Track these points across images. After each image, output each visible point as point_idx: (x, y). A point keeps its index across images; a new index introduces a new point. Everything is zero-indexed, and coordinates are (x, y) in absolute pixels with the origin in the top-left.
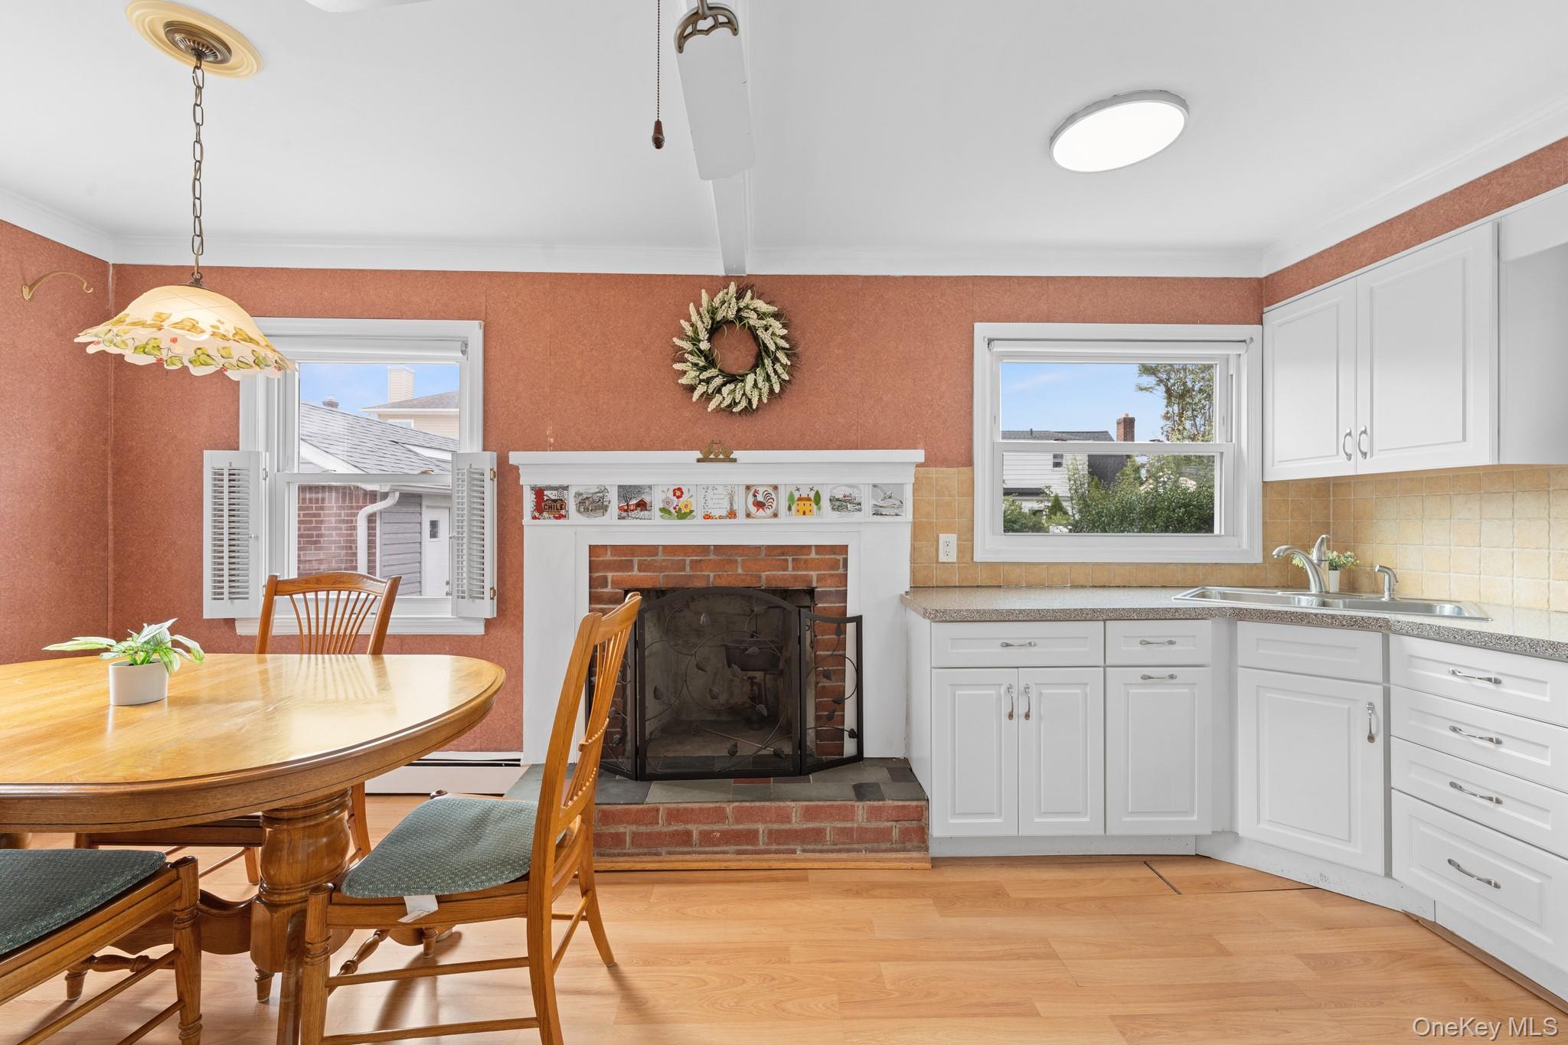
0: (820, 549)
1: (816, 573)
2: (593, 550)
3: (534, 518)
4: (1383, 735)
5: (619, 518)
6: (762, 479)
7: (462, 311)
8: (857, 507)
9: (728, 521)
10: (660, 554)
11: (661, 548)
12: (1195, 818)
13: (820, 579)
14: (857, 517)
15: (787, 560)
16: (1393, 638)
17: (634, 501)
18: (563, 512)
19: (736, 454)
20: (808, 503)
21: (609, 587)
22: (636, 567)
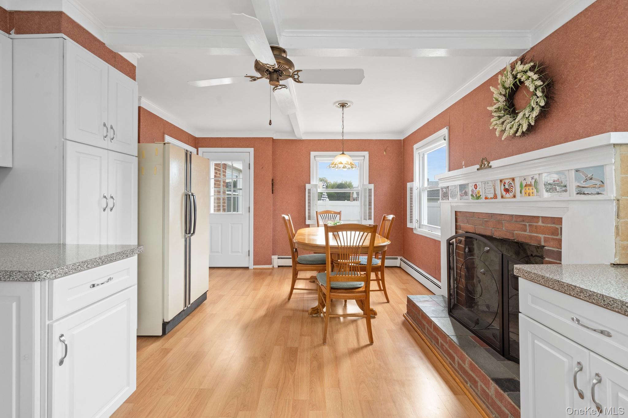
0: (545, 219)
1: (544, 236)
2: (456, 213)
3: (442, 199)
5: (461, 199)
6: (506, 175)
7: (445, 125)
8: (564, 189)
9: (494, 200)
13: (546, 240)
14: (565, 196)
17: (464, 192)
18: (447, 197)
19: (491, 163)
20: (531, 187)
21: (461, 230)
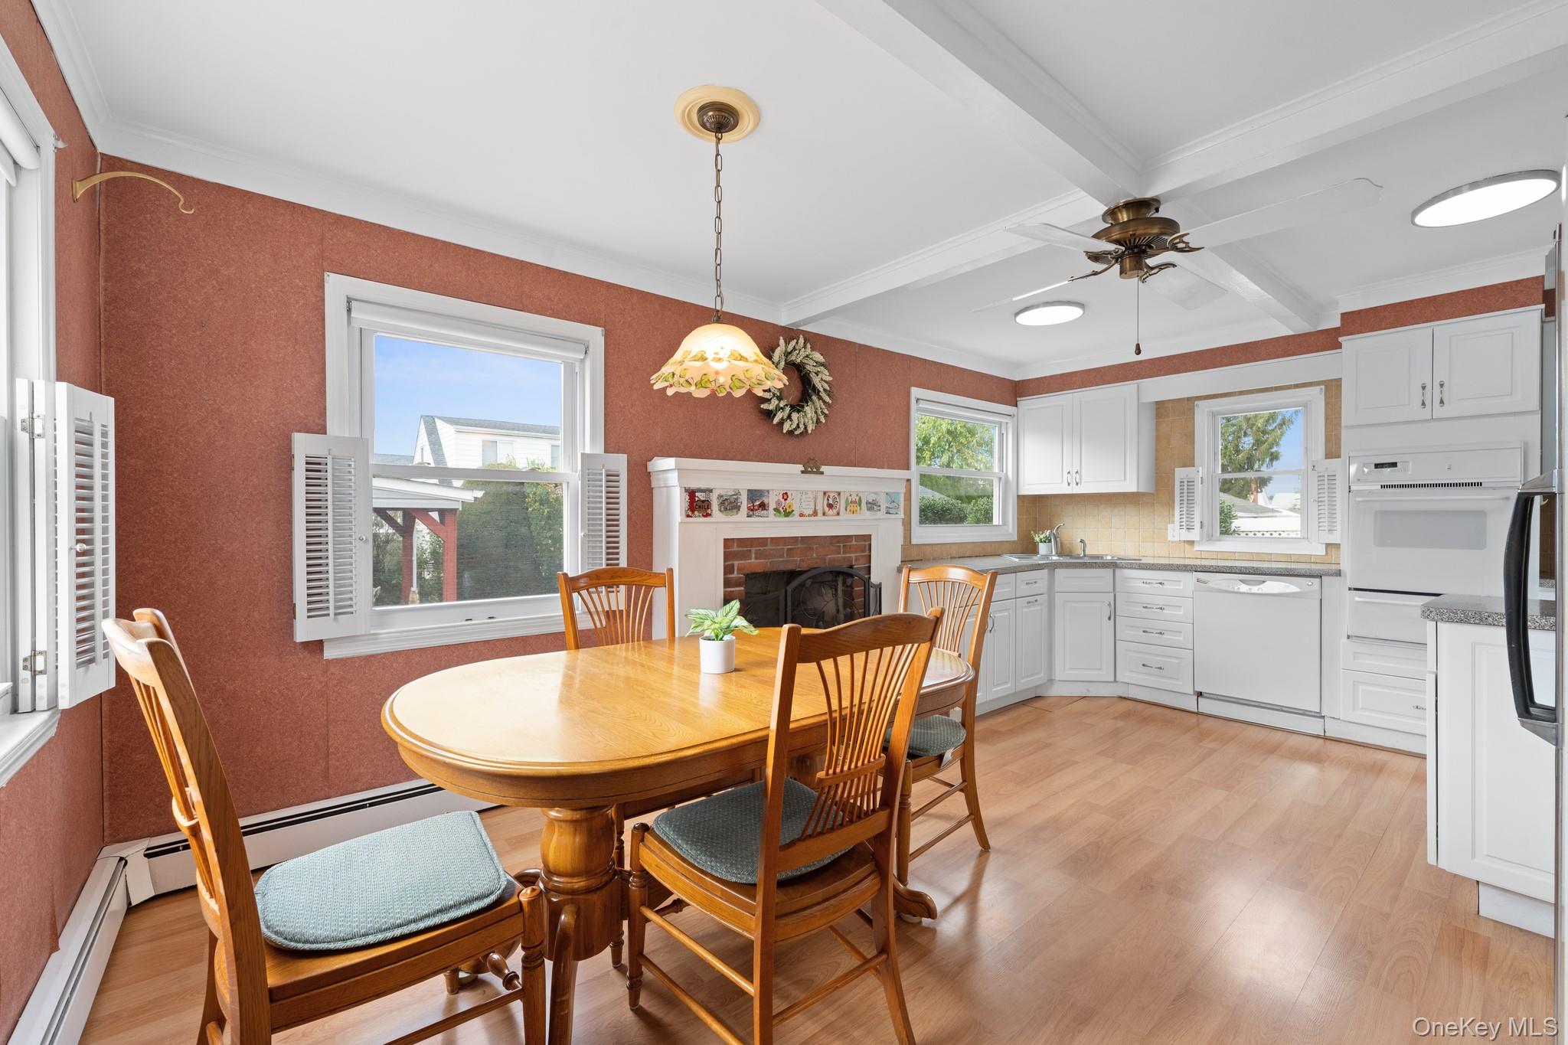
0: (857, 538)
1: (854, 554)
2: (728, 542)
3: (688, 516)
4: (1113, 616)
5: (748, 517)
6: (832, 487)
7: (583, 315)
8: (878, 508)
9: (813, 518)
10: (769, 544)
11: (769, 540)
12: (1042, 675)
13: (855, 558)
14: (877, 515)
15: (840, 546)
16: (1117, 571)
17: (757, 502)
18: (709, 511)
19: (823, 468)
20: (855, 505)
21: (736, 572)
22: (753, 556)
